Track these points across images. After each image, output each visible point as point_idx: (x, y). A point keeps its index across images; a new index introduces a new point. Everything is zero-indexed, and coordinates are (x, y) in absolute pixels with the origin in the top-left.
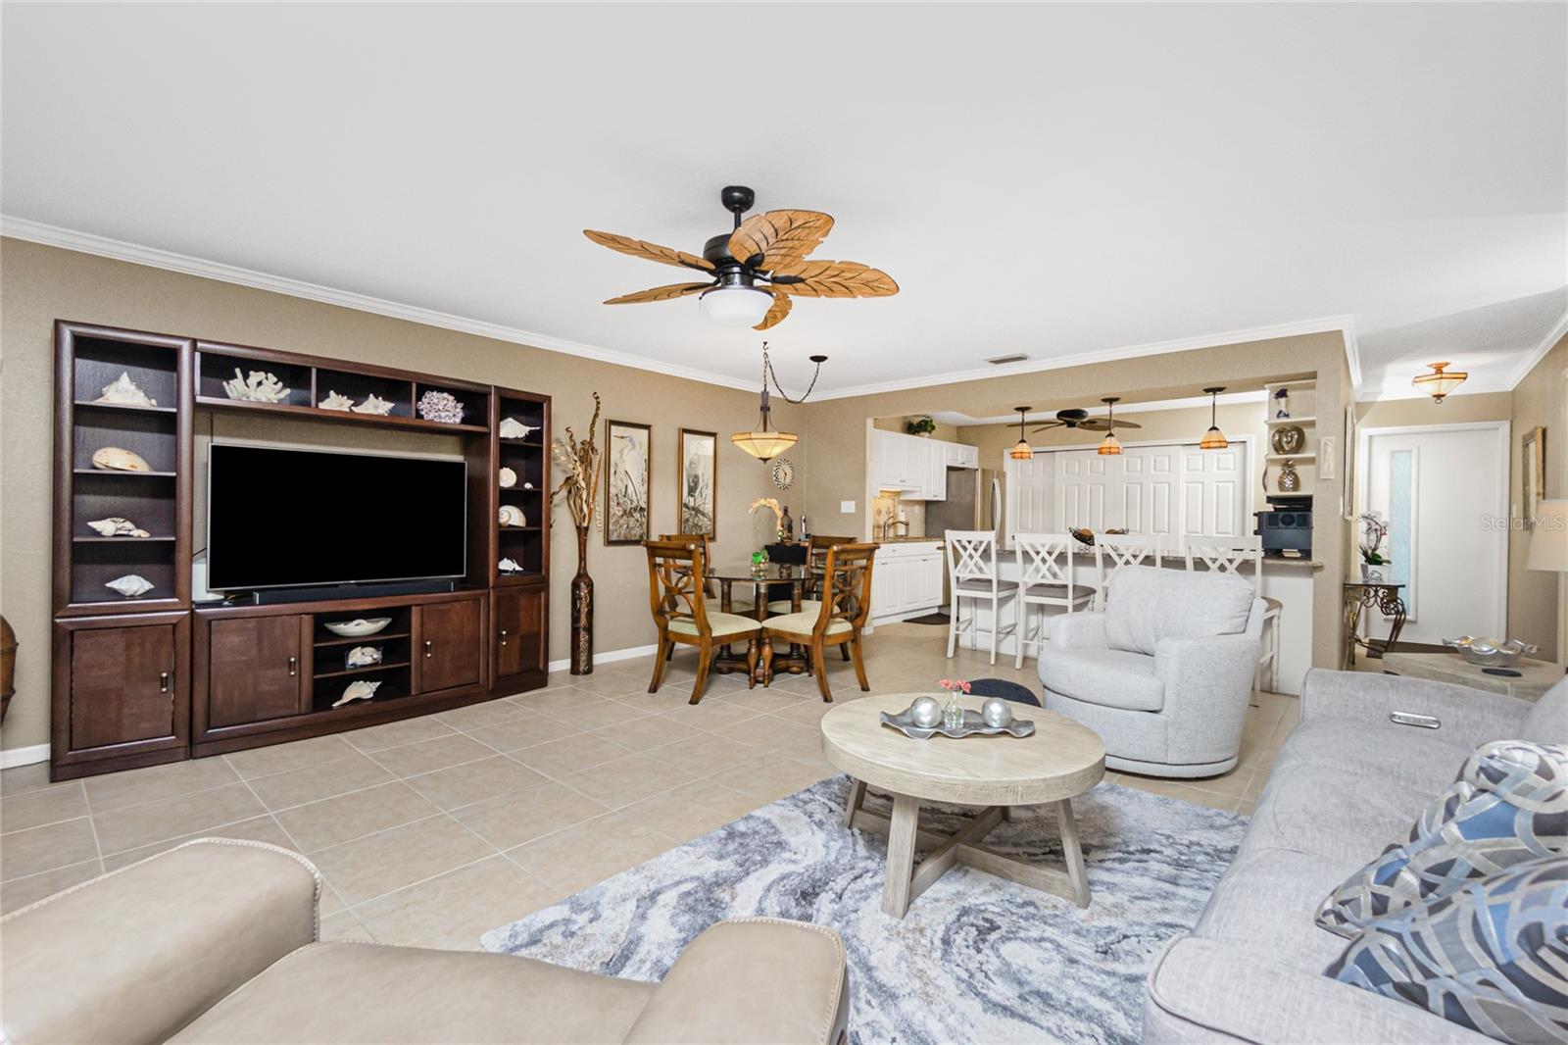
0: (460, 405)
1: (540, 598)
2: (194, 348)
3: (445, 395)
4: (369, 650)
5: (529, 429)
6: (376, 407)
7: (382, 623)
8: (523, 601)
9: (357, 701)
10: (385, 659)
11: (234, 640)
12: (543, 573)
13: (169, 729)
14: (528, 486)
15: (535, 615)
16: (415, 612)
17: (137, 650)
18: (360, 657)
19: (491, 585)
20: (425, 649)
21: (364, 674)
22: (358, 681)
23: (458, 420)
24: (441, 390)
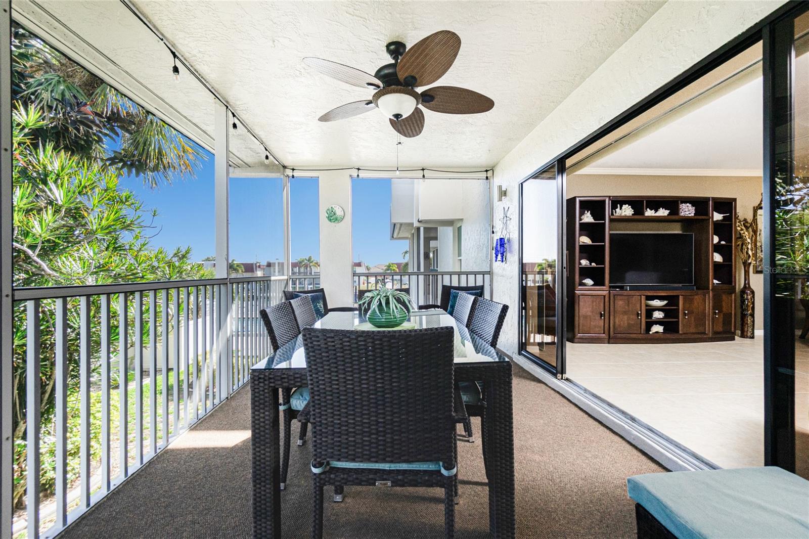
0: (694, 208)
1: (732, 297)
2: (610, 199)
3: (688, 204)
4: (661, 313)
5: (723, 215)
6: (664, 213)
7: (666, 302)
8: (724, 297)
9: (657, 332)
10: (665, 317)
11: (621, 303)
12: (733, 285)
13: (603, 332)
14: (723, 243)
15: (729, 305)
16: (681, 298)
17: (595, 303)
18: (658, 315)
19: (711, 288)
20: (685, 314)
21: (659, 322)
22: (656, 324)
23: (693, 215)
24: (686, 202)
